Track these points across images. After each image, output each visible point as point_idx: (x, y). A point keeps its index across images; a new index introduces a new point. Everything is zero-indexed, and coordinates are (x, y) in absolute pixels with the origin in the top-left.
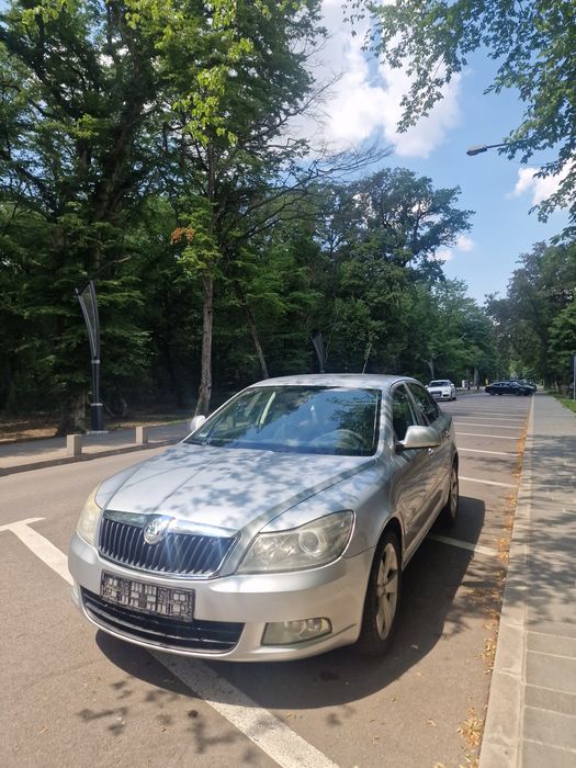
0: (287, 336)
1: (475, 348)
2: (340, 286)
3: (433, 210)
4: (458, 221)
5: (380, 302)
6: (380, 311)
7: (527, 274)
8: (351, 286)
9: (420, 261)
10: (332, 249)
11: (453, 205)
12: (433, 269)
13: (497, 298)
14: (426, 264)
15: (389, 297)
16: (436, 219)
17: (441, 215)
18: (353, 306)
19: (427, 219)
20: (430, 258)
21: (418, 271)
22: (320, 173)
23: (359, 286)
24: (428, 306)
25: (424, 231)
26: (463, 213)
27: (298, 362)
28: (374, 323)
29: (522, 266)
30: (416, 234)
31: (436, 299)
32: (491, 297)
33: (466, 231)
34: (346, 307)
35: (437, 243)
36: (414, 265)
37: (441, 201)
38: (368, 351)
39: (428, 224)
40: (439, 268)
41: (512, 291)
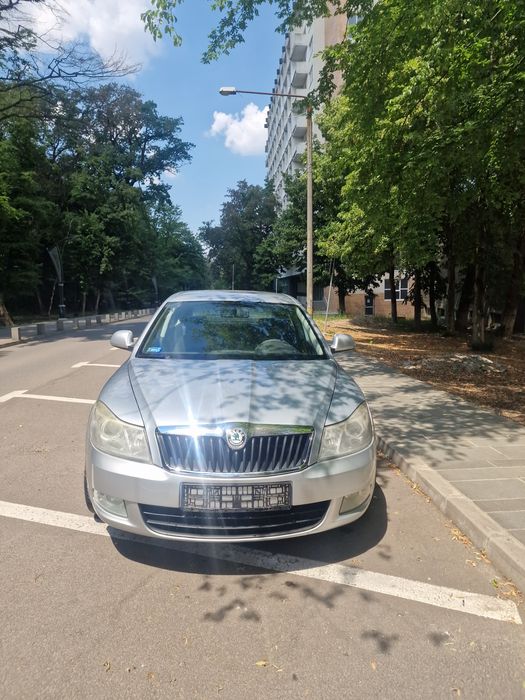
0: (14, 245)
1: (187, 268)
2: (70, 197)
3: (158, 136)
4: (180, 151)
5: (113, 219)
6: (113, 228)
7: (234, 207)
8: (82, 198)
9: (147, 183)
10: (55, 156)
11: (176, 135)
12: (160, 193)
13: (213, 226)
14: (153, 186)
15: (122, 214)
16: (162, 144)
17: (166, 142)
18: (87, 220)
19: (153, 143)
20: (156, 182)
21: (147, 192)
22: (62, 74)
23: (91, 200)
24: (148, 226)
25: (150, 154)
26: (186, 144)
27: (29, 273)
28: (109, 239)
29: (230, 200)
30: (143, 156)
31: (155, 220)
32: (208, 224)
33: (186, 161)
34: (78, 219)
35: (162, 167)
36: (144, 185)
37: (165, 128)
38: (103, 266)
39: (156, 148)
40: (166, 192)
41: (223, 220)
